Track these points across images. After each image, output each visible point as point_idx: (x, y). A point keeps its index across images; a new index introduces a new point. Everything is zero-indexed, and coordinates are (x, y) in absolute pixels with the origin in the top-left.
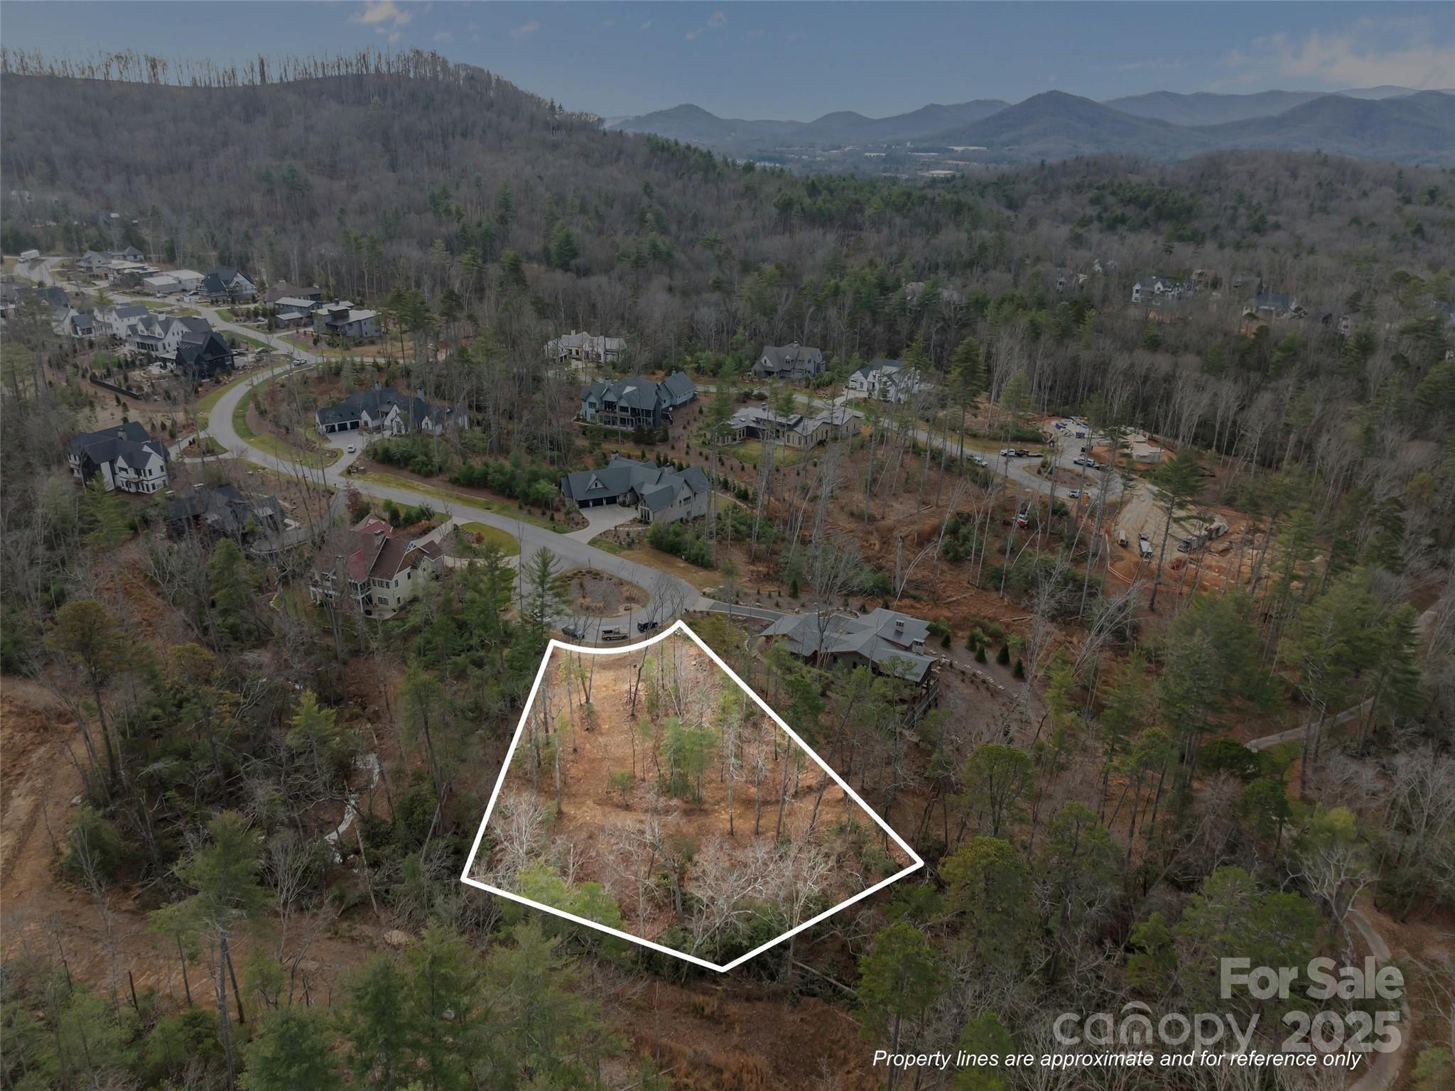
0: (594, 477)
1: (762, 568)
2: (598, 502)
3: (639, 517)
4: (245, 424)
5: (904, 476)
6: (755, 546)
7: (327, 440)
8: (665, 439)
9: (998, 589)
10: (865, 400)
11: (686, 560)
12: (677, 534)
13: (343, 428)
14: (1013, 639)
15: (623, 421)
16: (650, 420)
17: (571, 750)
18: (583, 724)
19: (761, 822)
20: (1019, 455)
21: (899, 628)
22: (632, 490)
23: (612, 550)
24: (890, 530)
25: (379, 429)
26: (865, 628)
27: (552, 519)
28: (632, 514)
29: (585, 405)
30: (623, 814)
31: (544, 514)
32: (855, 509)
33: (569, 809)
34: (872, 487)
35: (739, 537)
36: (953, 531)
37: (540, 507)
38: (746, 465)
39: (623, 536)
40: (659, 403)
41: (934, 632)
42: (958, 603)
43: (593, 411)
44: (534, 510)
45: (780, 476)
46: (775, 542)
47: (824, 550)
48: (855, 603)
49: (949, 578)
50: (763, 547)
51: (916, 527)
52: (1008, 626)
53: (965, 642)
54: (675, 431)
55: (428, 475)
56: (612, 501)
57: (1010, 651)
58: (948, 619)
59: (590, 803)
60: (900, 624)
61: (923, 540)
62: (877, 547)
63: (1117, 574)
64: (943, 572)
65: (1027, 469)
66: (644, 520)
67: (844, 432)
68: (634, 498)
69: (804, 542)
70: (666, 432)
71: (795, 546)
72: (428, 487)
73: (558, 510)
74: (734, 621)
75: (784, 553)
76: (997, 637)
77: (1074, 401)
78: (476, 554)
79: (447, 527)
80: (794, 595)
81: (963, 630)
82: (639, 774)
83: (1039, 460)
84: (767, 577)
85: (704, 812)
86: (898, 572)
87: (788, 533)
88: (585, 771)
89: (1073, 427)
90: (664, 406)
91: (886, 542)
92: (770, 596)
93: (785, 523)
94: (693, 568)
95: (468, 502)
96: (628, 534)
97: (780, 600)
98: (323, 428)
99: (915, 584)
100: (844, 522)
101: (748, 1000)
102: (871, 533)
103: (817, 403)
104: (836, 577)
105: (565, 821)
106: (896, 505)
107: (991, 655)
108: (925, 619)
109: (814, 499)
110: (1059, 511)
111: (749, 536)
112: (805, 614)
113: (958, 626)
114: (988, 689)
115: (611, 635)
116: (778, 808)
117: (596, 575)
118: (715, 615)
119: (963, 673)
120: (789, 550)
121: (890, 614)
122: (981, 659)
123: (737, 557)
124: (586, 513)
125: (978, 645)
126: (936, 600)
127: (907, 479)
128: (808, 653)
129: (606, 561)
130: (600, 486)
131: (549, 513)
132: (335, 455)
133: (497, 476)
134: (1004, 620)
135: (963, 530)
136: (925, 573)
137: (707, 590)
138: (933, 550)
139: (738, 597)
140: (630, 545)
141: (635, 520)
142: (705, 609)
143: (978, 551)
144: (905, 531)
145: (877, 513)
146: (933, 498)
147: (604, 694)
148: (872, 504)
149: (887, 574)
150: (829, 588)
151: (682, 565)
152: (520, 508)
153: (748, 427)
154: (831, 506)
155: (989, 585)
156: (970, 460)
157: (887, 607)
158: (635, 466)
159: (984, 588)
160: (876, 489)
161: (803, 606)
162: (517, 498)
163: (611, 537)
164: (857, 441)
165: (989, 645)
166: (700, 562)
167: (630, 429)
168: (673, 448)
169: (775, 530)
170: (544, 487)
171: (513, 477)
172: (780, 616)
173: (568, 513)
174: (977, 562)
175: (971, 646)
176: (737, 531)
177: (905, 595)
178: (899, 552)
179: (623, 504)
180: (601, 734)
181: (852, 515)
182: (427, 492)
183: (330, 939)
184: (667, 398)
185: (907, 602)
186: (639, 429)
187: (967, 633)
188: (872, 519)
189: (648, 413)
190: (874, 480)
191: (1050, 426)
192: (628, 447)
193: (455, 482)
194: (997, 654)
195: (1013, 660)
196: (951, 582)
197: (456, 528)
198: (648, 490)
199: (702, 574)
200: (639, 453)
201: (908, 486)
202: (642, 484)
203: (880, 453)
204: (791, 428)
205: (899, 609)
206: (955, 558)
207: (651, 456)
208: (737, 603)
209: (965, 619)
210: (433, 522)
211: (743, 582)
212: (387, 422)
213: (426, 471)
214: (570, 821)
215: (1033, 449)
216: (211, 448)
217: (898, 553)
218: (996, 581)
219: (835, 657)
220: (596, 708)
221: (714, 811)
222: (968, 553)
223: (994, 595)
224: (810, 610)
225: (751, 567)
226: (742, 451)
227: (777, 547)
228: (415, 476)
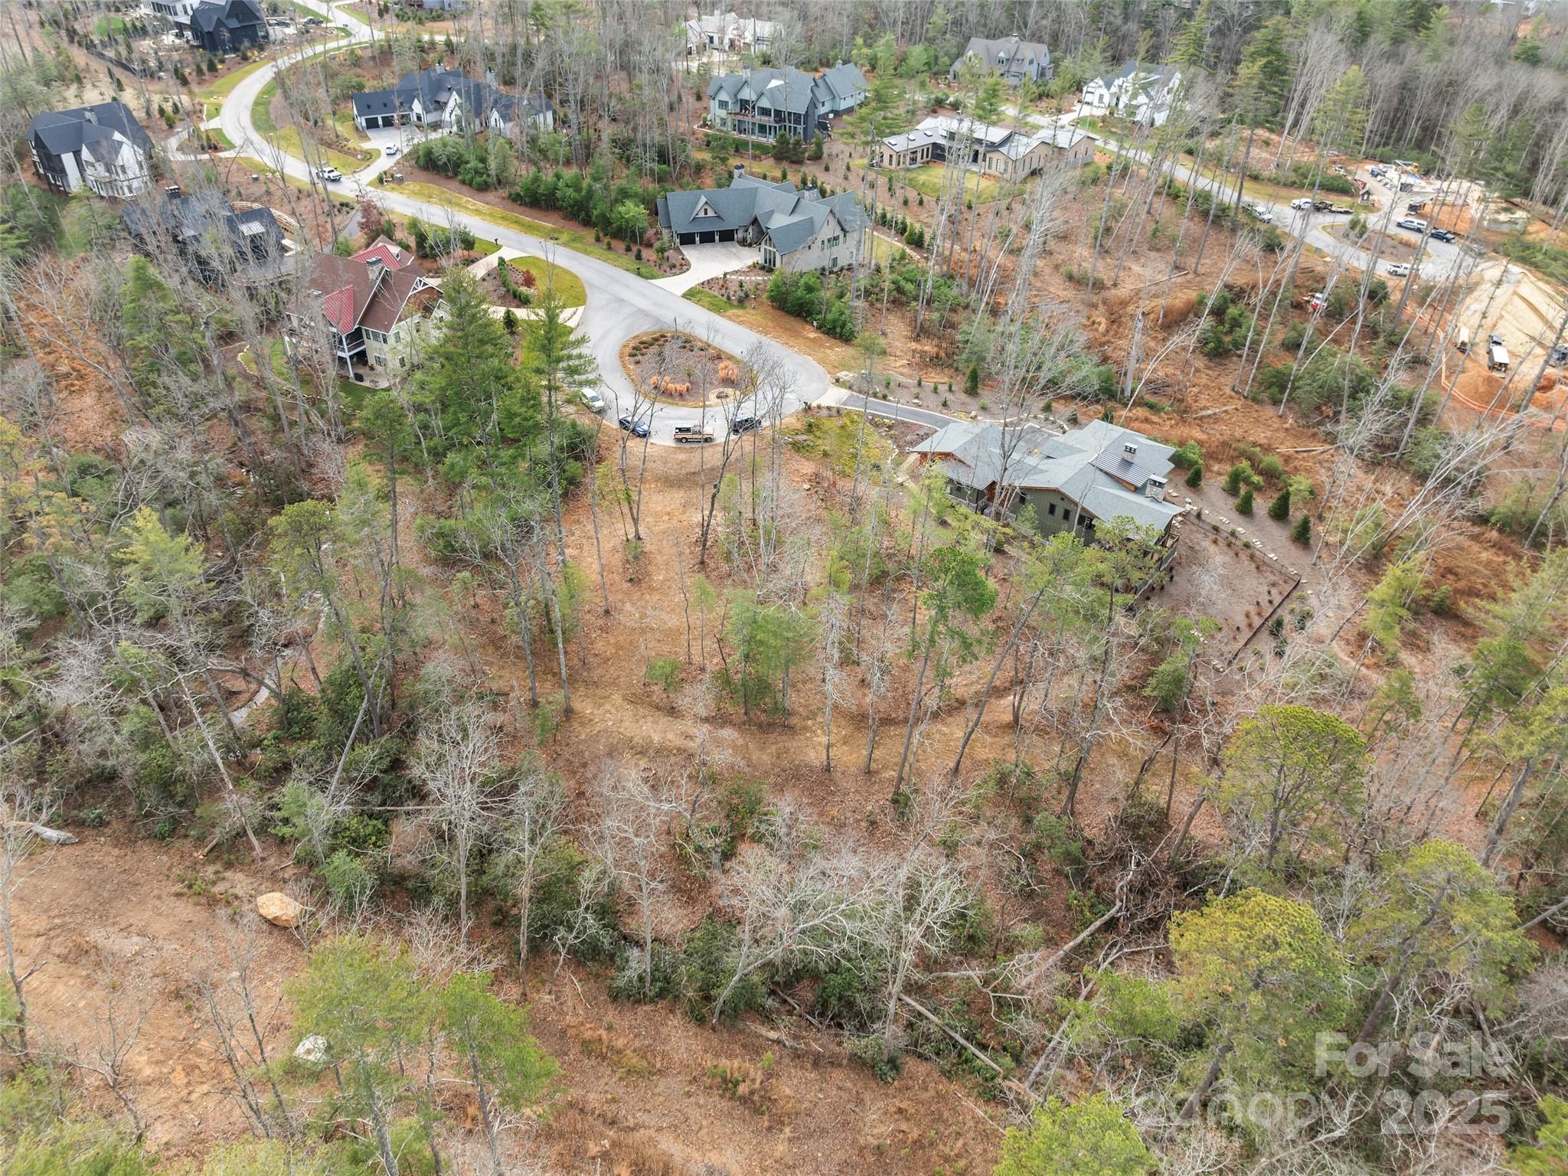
0: (703, 200)
1: (929, 347)
2: (707, 238)
3: (761, 261)
4: (267, 113)
5: (1153, 226)
6: (924, 315)
7: (366, 138)
8: (817, 157)
9: (1276, 402)
10: (1104, 119)
11: (819, 328)
12: (810, 289)
13: (388, 123)
14: (1300, 484)
15: (763, 129)
16: (800, 128)
17: (601, 610)
18: (625, 570)
19: (877, 754)
20: (1318, 209)
21: (1128, 456)
22: (755, 221)
23: (715, 308)
24: (1124, 303)
25: (436, 126)
26: (1072, 450)
27: (639, 257)
28: (754, 256)
29: (714, 105)
30: (664, 721)
31: (628, 249)
32: (1075, 269)
33: (583, 706)
34: (1104, 239)
35: (900, 299)
36: (1218, 312)
37: (623, 239)
38: (926, 199)
39: (733, 287)
40: (813, 104)
41: (1178, 461)
42: (1215, 419)
43: (723, 113)
44: (614, 243)
45: (971, 216)
46: (953, 310)
47: (1025, 325)
48: (1063, 410)
49: (1204, 380)
50: (936, 316)
51: (1162, 301)
52: (1287, 459)
53: (1223, 480)
54: (835, 145)
55: (484, 188)
56: (727, 236)
57: (1292, 499)
58: (1201, 443)
59: (617, 698)
60: (1131, 450)
61: (1172, 321)
62: (1102, 328)
63: (1456, 392)
64: (1197, 370)
65: (1331, 229)
66: (767, 267)
67: (1071, 158)
68: (756, 233)
69: (995, 312)
70: (819, 146)
71: (981, 317)
72: (480, 205)
73: (649, 245)
74: (877, 426)
75: (964, 327)
76: (1271, 475)
77: (1398, 140)
78: (524, 302)
79: (492, 260)
80: (972, 391)
81: (1220, 461)
82: (697, 659)
83: (1347, 218)
84: (935, 362)
85: (790, 730)
86: (1132, 366)
87: (974, 296)
88: (619, 647)
89: (1392, 173)
90: (822, 110)
91: (1115, 321)
92: (935, 390)
93: (972, 283)
94: (828, 341)
95: (530, 229)
96: (741, 286)
97: (950, 397)
98: (362, 121)
99: (1157, 387)
100: (1058, 287)
101: (816, 1064)
102: (1095, 306)
103: (1035, 118)
104: (1039, 368)
105: (576, 725)
106: (1136, 268)
107: (1262, 505)
108: (1166, 441)
109: (1015, 252)
110: (1377, 295)
111: (916, 298)
112: (985, 421)
113: (1211, 456)
114: (1252, 557)
115: (688, 436)
116: (905, 730)
117: (688, 343)
118: (849, 413)
119: (1216, 529)
120: (970, 322)
121: (1116, 431)
122: (1245, 509)
123: (895, 331)
124: (690, 253)
125: (1243, 489)
126: (1183, 412)
127: (1156, 231)
128: (982, 485)
129: (701, 322)
130: (711, 213)
131: (635, 249)
132: (369, 157)
133: (570, 192)
134: (1283, 449)
135: (1233, 311)
136: (1170, 370)
137: (843, 375)
138: (1184, 339)
139: (887, 390)
140: (742, 302)
141: (754, 266)
142: (833, 404)
143: (1255, 343)
144: (1145, 305)
145: (1105, 276)
146: (1191, 261)
147: (663, 527)
148: (1100, 264)
149: (1115, 369)
150: (1027, 384)
151: (812, 335)
152: (598, 240)
153: (934, 144)
154: (1040, 263)
155: (1264, 396)
156: (1248, 211)
157: (1107, 418)
158: (766, 189)
159: (1254, 400)
160: (1109, 243)
161: (984, 408)
162: (594, 225)
163: (716, 287)
164: (1089, 172)
165: (1258, 488)
166: (838, 332)
167: (770, 140)
168: (827, 169)
169: (955, 292)
170: (632, 210)
171: (590, 192)
172: (946, 423)
173: (662, 250)
174: (1250, 360)
175: (1232, 490)
176: (899, 290)
177: (1140, 403)
178: (1138, 337)
179: (743, 243)
180: (652, 589)
181: (1070, 277)
182: (478, 212)
183: (179, 895)
184: (827, 98)
185: (1141, 412)
186: (783, 141)
187: (1228, 468)
188: (1098, 286)
189: (798, 116)
190: (1108, 230)
191: (1363, 173)
192: (767, 165)
193: (515, 198)
194: (1271, 503)
195: (1296, 515)
196: (1207, 387)
197: (502, 261)
198: (778, 221)
199: (838, 351)
200: (778, 174)
201: (1157, 241)
202: (772, 212)
203: (1118, 192)
204: (993, 147)
205: (1127, 423)
206: (1217, 352)
207: (794, 178)
208: (885, 397)
209: (1225, 444)
210: (473, 254)
211: (898, 368)
212: (446, 116)
213: (481, 184)
214: (582, 724)
215: (1340, 202)
216: (212, 144)
217: (1135, 339)
218: (1275, 390)
219: (1024, 496)
220: (648, 548)
221: (805, 728)
222: (1238, 345)
223: (1269, 411)
224: (993, 416)
225: (914, 345)
226: (922, 177)
227: (955, 318)
228: (464, 188)
